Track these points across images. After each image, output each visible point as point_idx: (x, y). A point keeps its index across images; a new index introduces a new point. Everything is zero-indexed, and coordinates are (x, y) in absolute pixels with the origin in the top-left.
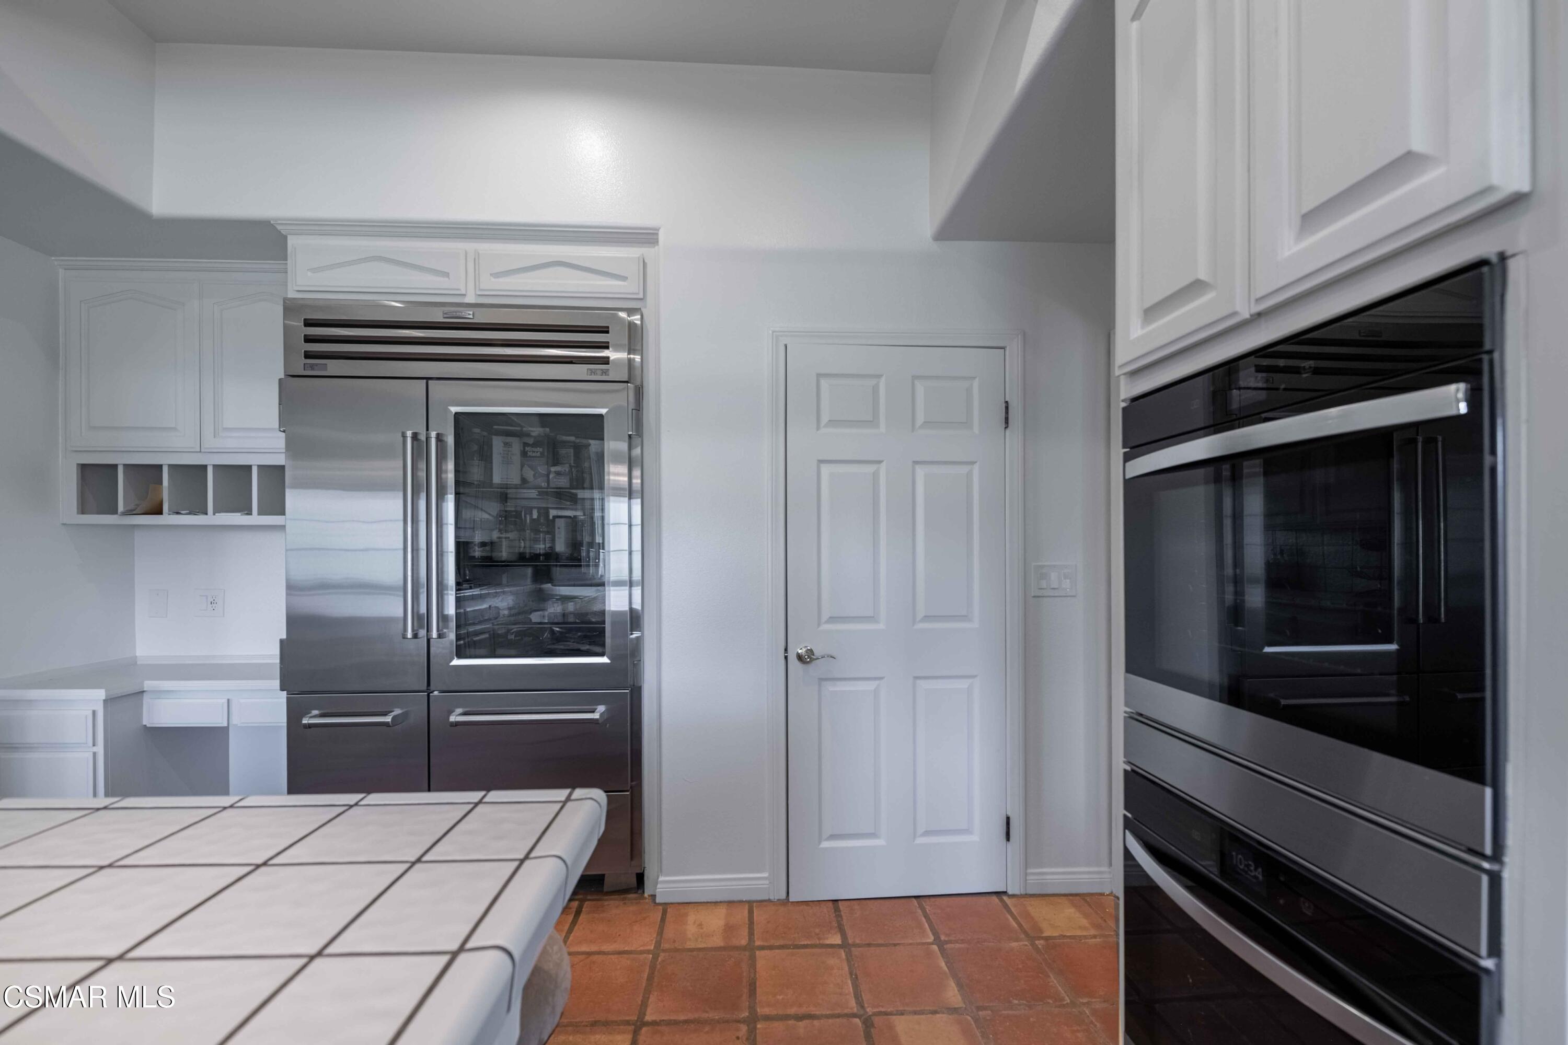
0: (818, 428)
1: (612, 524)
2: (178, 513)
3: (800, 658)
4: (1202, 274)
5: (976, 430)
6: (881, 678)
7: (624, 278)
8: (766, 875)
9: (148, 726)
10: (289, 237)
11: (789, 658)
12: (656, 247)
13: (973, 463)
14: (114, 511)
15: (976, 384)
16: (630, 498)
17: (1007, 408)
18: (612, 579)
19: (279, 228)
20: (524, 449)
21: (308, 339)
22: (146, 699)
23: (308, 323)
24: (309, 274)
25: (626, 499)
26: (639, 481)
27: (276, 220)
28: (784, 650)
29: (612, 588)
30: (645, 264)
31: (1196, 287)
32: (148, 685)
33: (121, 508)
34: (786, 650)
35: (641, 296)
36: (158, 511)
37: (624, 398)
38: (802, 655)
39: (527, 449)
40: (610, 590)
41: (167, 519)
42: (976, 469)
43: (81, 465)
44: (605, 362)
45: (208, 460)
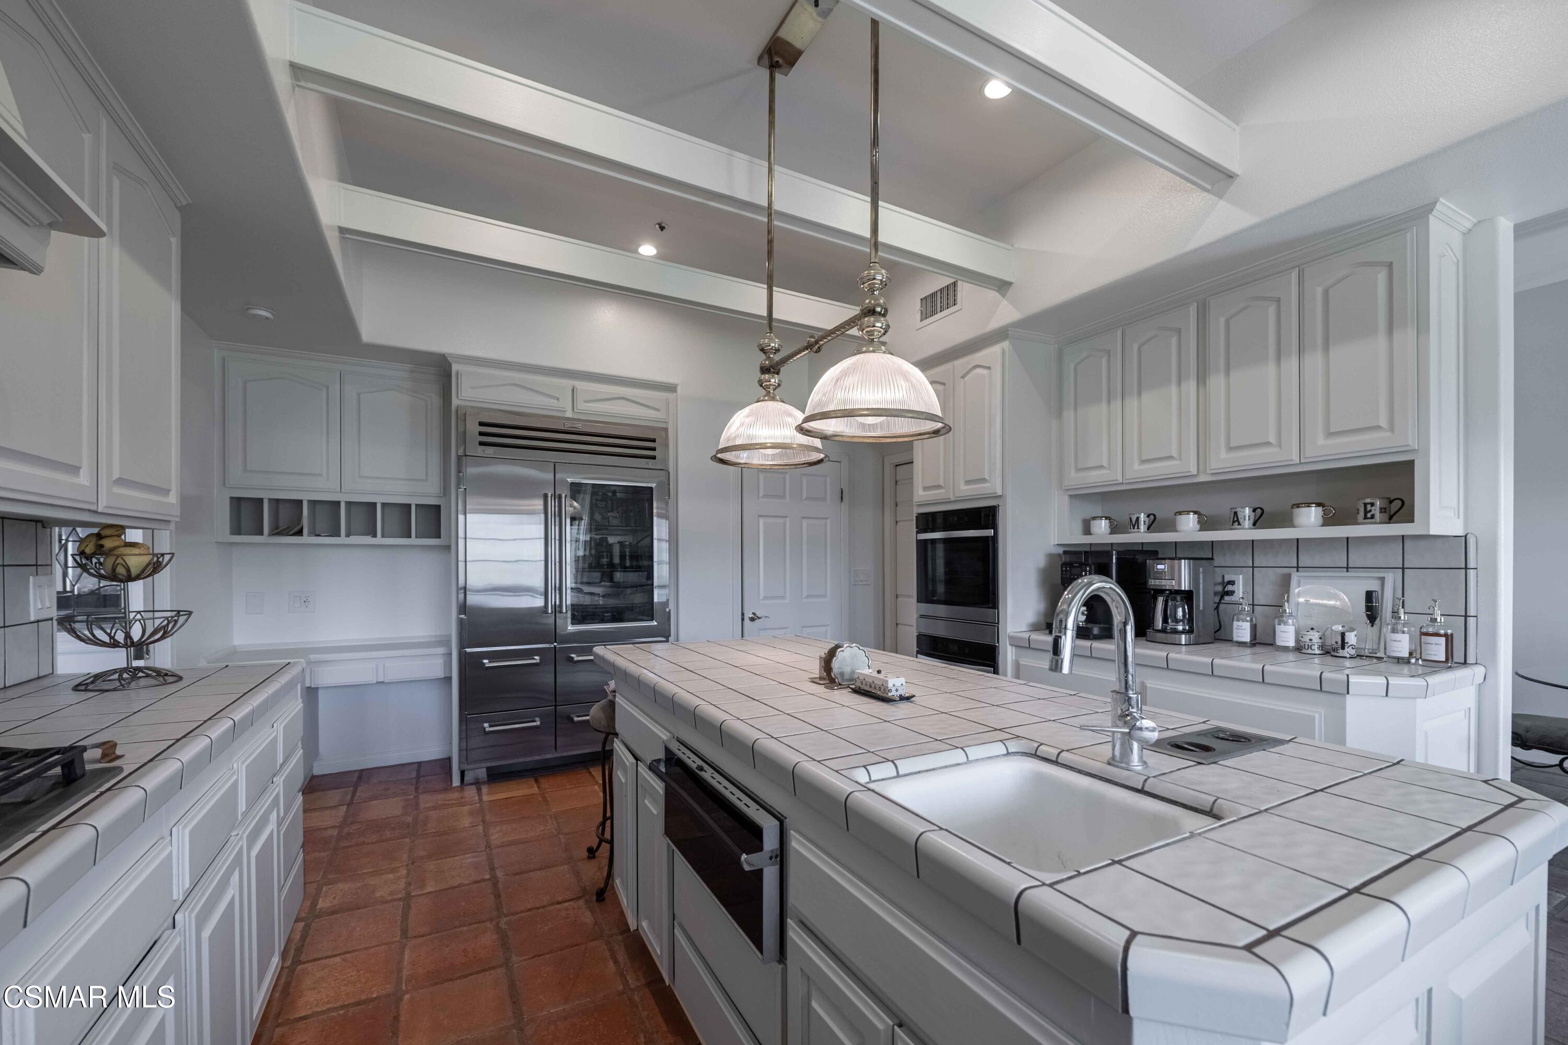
0: (758, 499)
2: (317, 535)
3: (750, 619)
4: (942, 484)
5: (828, 502)
6: (787, 628)
7: (658, 410)
10: (453, 365)
11: (744, 618)
12: (676, 394)
13: (827, 518)
14: (259, 533)
15: (828, 479)
17: (842, 492)
18: (657, 583)
19: (449, 359)
21: (481, 434)
23: (481, 424)
24: (470, 390)
27: (449, 354)
30: (669, 403)
31: (939, 487)
32: (313, 657)
33: (267, 530)
34: (742, 614)
35: (667, 421)
36: (300, 533)
37: (662, 479)
38: (751, 617)
41: (306, 539)
42: (829, 521)
43: (232, 498)
44: (654, 458)
45: (343, 498)
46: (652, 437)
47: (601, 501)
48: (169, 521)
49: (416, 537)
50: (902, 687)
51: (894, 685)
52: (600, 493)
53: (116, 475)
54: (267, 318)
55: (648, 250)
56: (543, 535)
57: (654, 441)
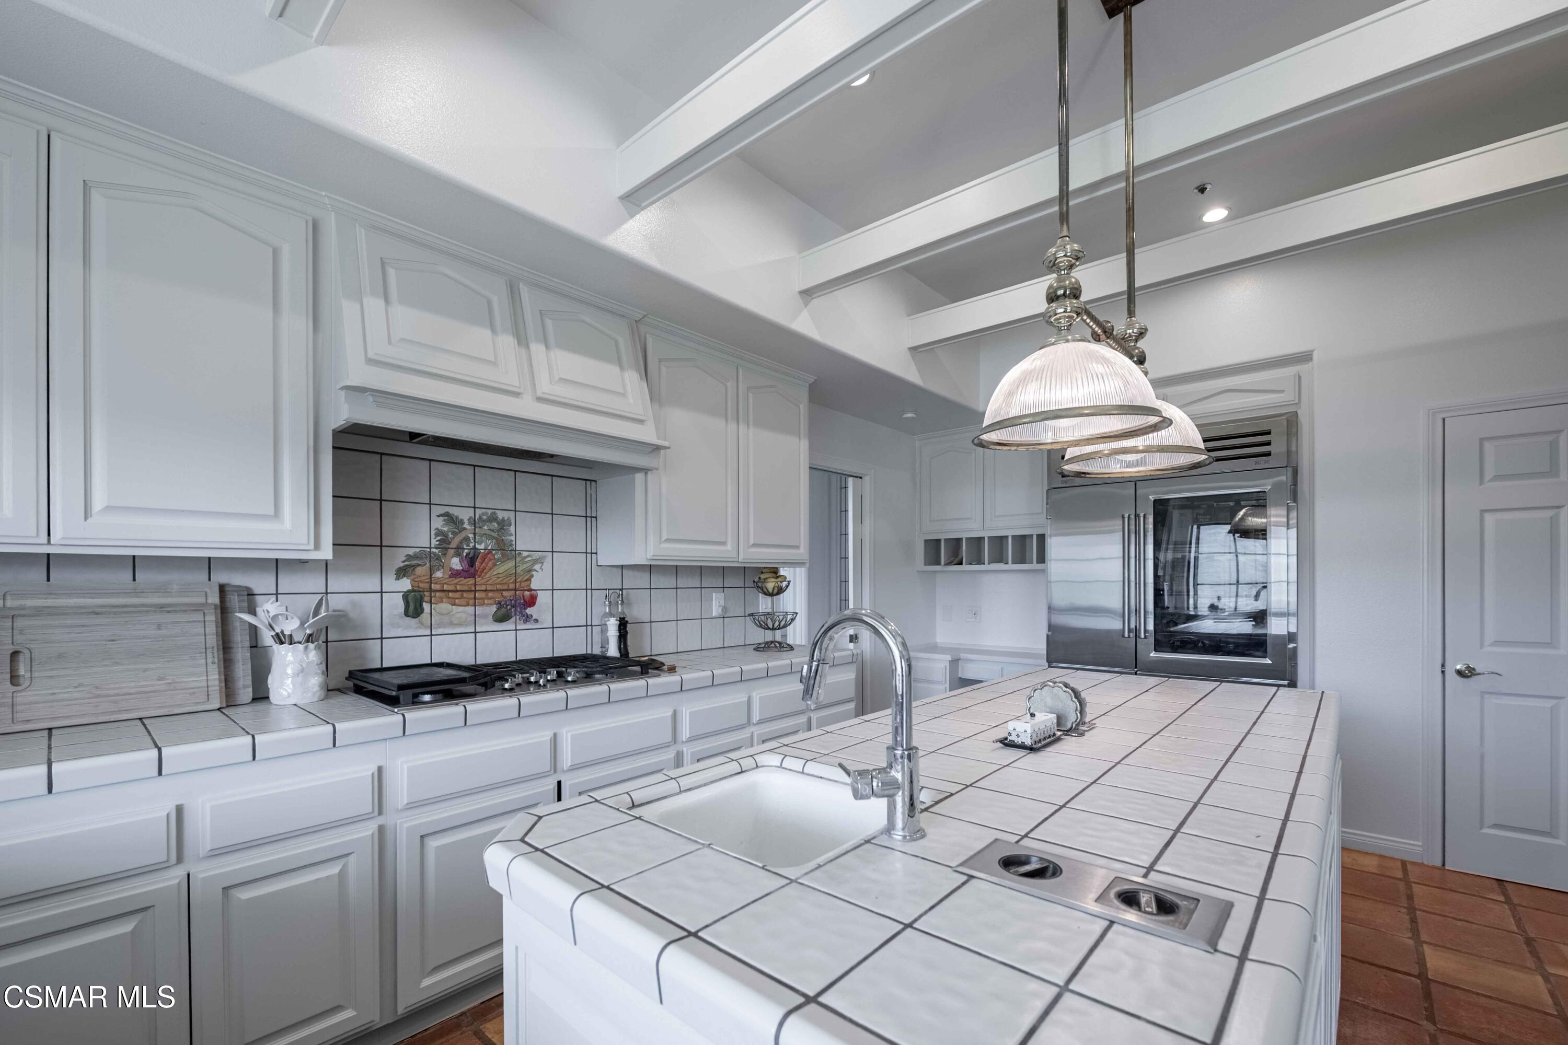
1: (1273, 554)
2: (971, 564)
3: (1460, 673)
7: (1282, 391)
8: (1420, 844)
9: (962, 677)
11: (1446, 673)
12: (1310, 363)
14: (938, 563)
16: (1288, 529)
18: (1273, 610)
20: (1197, 517)
22: (960, 663)
25: (1286, 528)
26: (1295, 521)
28: (1440, 666)
29: (1273, 618)
30: (1300, 378)
32: (963, 656)
33: (943, 562)
34: (1443, 666)
35: (1297, 402)
36: (961, 563)
37: (1284, 478)
38: (1461, 671)
39: (1199, 517)
40: (1271, 619)
41: (964, 567)
43: (926, 541)
44: (1268, 454)
45: (986, 534)
46: (1265, 428)
47: (1203, 514)
48: (805, 563)
49: (1037, 563)
50: (1026, 734)
51: (1014, 729)
52: (1204, 506)
53: (752, 542)
54: (913, 418)
55: (1215, 214)
56: (1122, 556)
57: (1269, 433)
